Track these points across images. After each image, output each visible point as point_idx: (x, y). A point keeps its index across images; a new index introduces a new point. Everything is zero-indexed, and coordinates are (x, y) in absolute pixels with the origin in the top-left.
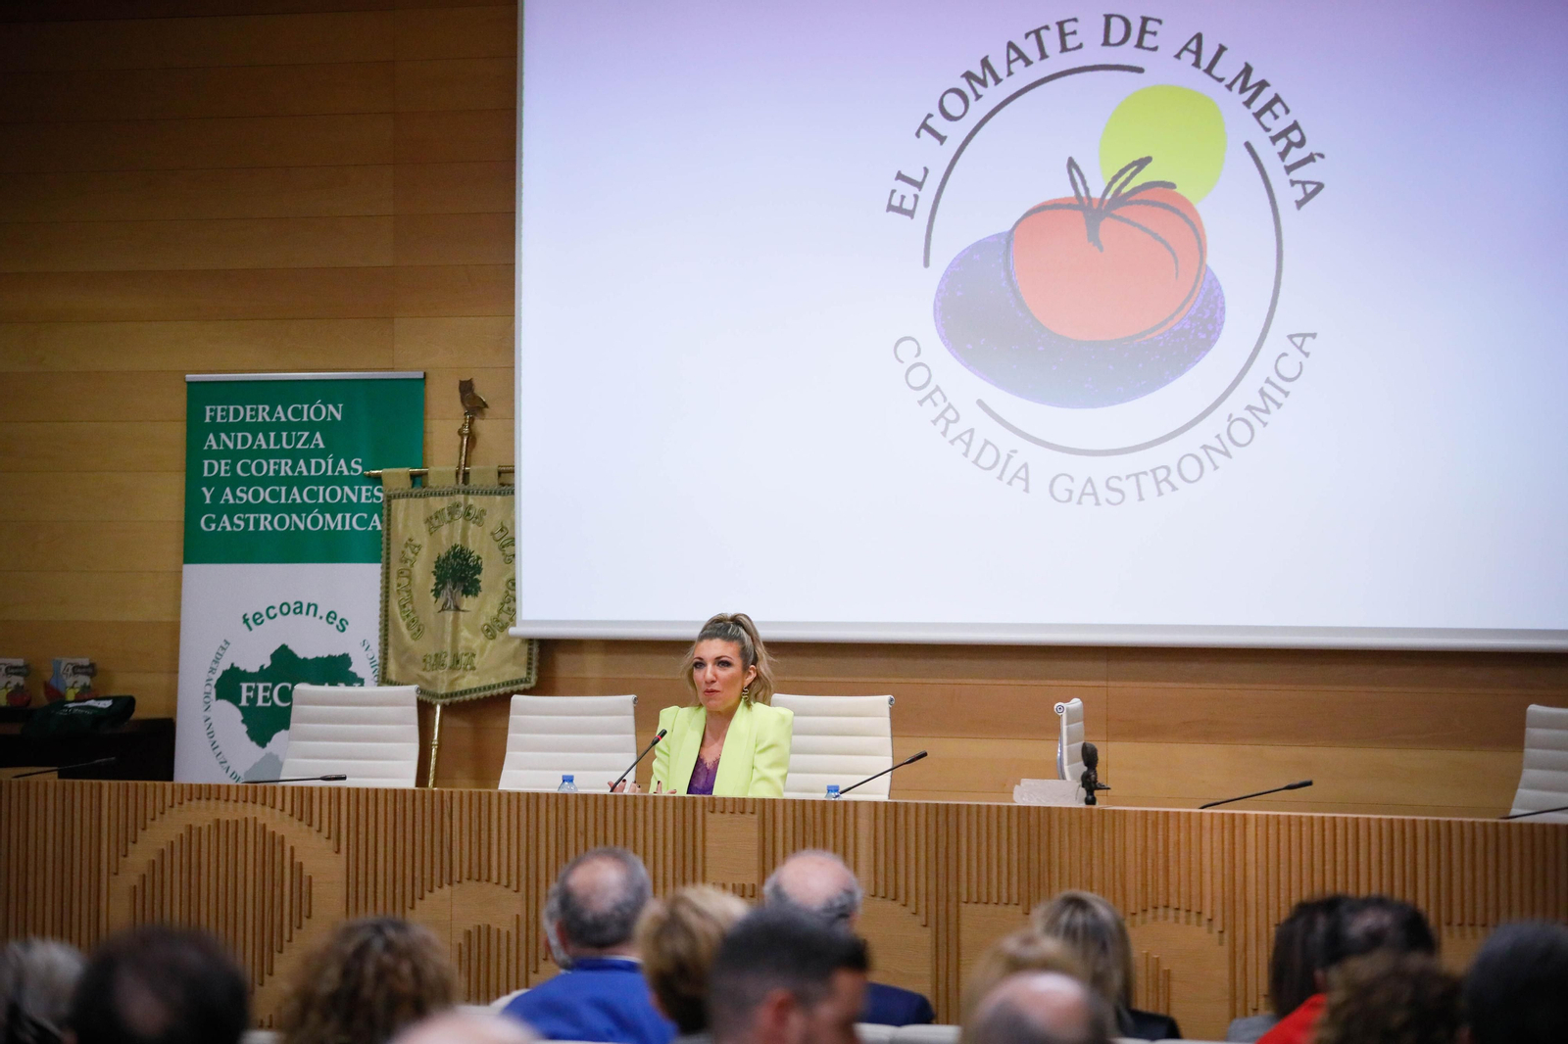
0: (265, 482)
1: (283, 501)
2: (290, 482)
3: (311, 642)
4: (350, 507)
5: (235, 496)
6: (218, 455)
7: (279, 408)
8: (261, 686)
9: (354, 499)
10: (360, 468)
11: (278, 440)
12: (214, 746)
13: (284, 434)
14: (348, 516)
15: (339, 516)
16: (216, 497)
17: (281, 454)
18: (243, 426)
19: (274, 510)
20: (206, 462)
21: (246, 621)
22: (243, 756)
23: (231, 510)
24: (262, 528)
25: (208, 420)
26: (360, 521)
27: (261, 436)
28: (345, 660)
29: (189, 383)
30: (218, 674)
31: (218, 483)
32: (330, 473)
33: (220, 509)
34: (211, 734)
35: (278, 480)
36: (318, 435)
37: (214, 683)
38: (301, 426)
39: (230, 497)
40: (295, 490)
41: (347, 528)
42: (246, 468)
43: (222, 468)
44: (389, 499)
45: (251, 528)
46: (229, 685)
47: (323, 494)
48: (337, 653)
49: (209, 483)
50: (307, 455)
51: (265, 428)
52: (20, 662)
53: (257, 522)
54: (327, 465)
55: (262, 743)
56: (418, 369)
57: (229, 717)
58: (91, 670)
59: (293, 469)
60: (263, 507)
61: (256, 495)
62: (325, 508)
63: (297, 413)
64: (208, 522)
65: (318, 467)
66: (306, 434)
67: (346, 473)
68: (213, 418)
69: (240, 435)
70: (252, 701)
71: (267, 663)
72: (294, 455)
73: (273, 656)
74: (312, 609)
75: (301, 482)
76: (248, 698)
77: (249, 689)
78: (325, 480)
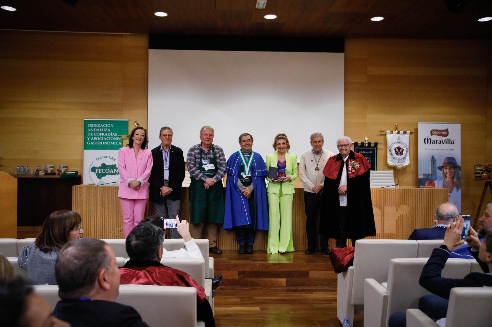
0: (99, 137)
1: (103, 140)
2: (104, 137)
3: (109, 162)
4: (115, 141)
5: (94, 139)
6: (90, 132)
7: (102, 125)
8: (99, 169)
9: (116, 140)
10: (117, 135)
11: (102, 130)
12: (91, 179)
13: (103, 129)
14: (115, 142)
15: (113, 142)
16: (90, 139)
17: (102, 132)
18: (95, 127)
19: (101, 141)
20: (88, 133)
21: (96, 159)
22: (96, 181)
23: (93, 141)
24: (99, 144)
25: (88, 126)
26: (117, 143)
27: (98, 129)
28: (115, 165)
29: (85, 120)
30: (91, 168)
31: (91, 137)
32: (111, 135)
33: (91, 141)
34: (90, 177)
35: (102, 136)
36: (109, 129)
37: (90, 169)
38: (106, 128)
39: (93, 139)
40: (105, 138)
41: (115, 144)
42: (96, 134)
43: (91, 134)
44: (123, 140)
45: (97, 144)
46: (93, 169)
47: (110, 139)
48: (114, 164)
49: (89, 137)
50: (107, 132)
51: (99, 128)
52: (52, 166)
53: (98, 143)
54: (111, 134)
55: (100, 179)
56: (127, 119)
57: (94, 175)
58: (67, 167)
59: (104, 134)
60: (99, 141)
61: (98, 139)
62: (111, 141)
63: (105, 125)
64: (89, 143)
65: (109, 134)
66: (107, 129)
67: (114, 135)
68: (89, 126)
69: (94, 129)
70: (98, 172)
71: (100, 166)
72: (105, 132)
73: (101, 165)
74: (109, 157)
75: (106, 137)
76: (97, 172)
77: (97, 170)
78: (110, 136)
